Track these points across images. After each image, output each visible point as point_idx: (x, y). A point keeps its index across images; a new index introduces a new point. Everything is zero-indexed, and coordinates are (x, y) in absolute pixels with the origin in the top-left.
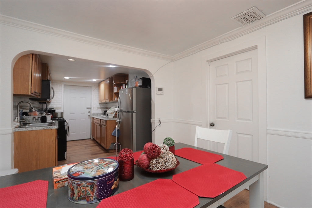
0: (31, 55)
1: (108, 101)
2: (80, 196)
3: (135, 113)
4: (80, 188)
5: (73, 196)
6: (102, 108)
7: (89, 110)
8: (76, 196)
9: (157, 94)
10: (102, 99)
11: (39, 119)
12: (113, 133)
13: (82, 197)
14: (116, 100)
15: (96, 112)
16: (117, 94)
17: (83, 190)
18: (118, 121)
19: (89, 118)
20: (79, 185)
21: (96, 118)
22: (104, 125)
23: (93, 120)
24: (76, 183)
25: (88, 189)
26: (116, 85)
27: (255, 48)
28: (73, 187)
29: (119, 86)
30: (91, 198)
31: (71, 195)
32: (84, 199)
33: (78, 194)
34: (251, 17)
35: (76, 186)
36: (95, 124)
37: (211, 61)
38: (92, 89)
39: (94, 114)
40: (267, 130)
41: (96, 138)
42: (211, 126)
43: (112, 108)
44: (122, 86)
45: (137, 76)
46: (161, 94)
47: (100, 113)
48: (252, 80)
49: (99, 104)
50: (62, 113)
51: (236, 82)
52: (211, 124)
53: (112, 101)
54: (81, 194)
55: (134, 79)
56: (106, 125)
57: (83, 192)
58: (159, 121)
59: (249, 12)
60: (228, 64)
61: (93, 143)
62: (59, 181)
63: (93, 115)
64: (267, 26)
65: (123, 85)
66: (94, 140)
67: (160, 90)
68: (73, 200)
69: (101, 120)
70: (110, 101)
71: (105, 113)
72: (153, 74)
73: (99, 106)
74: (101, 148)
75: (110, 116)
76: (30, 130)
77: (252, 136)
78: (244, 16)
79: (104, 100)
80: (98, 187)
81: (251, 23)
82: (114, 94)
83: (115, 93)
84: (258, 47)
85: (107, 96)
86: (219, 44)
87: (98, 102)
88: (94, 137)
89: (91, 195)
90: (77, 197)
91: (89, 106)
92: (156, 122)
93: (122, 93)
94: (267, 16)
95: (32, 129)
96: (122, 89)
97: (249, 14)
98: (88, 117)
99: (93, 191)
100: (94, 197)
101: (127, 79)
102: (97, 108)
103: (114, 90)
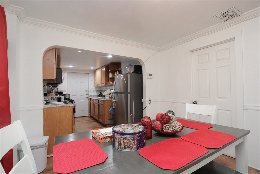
0: (55, 49)
1: (104, 85)
2: (126, 145)
3: (129, 94)
4: (125, 140)
5: (121, 146)
6: (97, 91)
7: (87, 93)
8: (122, 146)
9: (147, 78)
10: (98, 84)
11: (56, 99)
12: (109, 111)
13: (127, 146)
14: (111, 84)
15: (93, 94)
16: (113, 79)
17: (128, 142)
18: (114, 101)
19: (87, 99)
20: (125, 138)
21: (94, 99)
22: (102, 105)
23: (91, 101)
24: (123, 137)
25: (131, 141)
26: (111, 72)
27: (233, 39)
28: (120, 140)
29: (114, 73)
30: (133, 147)
31: (118, 145)
32: (129, 148)
33: (124, 144)
34: (230, 15)
35: (123, 139)
36: (93, 103)
37: (193, 51)
38: (89, 76)
40: (244, 106)
41: (94, 115)
42: (194, 104)
43: (107, 90)
45: (130, 64)
46: (151, 79)
47: (95, 95)
48: (230, 66)
50: (69, 95)
51: (216, 68)
52: (194, 102)
53: (107, 85)
54: (126, 144)
55: (127, 67)
56: (104, 105)
57: (128, 143)
58: (149, 100)
59: (229, 12)
60: (208, 53)
61: (91, 119)
62: (103, 138)
63: (90, 97)
64: (243, 21)
65: (117, 71)
66: (91, 117)
67: (150, 75)
68: (120, 148)
69: (98, 100)
70: (105, 85)
71: (100, 95)
72: (144, 62)
73: (95, 89)
74: (99, 124)
75: (106, 97)
76: (55, 106)
77: (230, 111)
78: (224, 15)
79: (100, 84)
80: (137, 140)
81: (229, 20)
82: (109, 79)
83: (111, 78)
84: (235, 39)
85: (103, 81)
86: (201, 37)
87: (94, 86)
88: (91, 115)
89: (133, 145)
90: (124, 147)
91: (87, 90)
92: (147, 101)
93: (118, 78)
94: (243, 14)
95: (56, 106)
96: (116, 74)
97: (229, 13)
99: (134, 142)
100: (135, 147)
101: (120, 67)
102: (93, 91)
103: (110, 76)
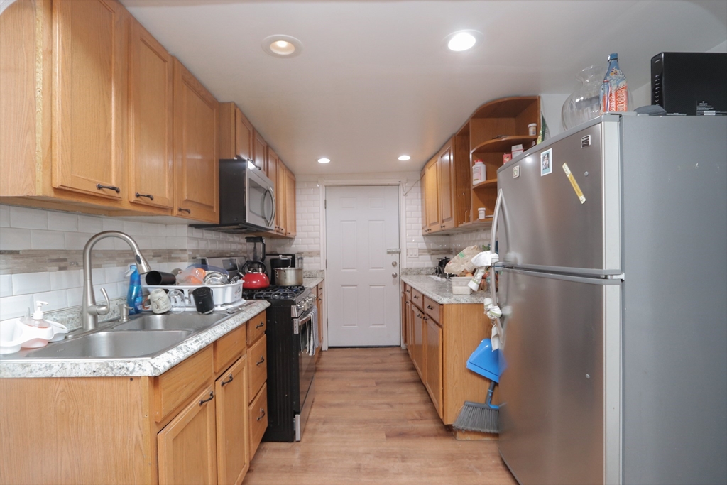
1: (450, 225)
6: (432, 252)
7: (395, 258)
10: (432, 222)
14: (482, 216)
15: (415, 264)
16: (488, 193)
19: (394, 284)
21: (412, 288)
22: (435, 321)
23: (405, 291)
26: (482, 154)
29: (495, 155)
36: (410, 305)
38: (402, 192)
39: (408, 272)
43: (465, 251)
44: (509, 151)
47: (426, 266)
49: (422, 237)
53: (465, 224)
56: (441, 324)
61: (405, 365)
63: (405, 275)
65: (514, 148)
66: (407, 354)
69: (424, 296)
70: (457, 224)
71: (441, 268)
73: (424, 246)
79: (438, 222)
82: (472, 193)
83: (479, 189)
85: (448, 207)
87: (421, 232)
88: (407, 344)
91: (395, 247)
93: (516, 173)
96: (507, 161)
98: (393, 278)
102: (416, 253)
103: (475, 176)
